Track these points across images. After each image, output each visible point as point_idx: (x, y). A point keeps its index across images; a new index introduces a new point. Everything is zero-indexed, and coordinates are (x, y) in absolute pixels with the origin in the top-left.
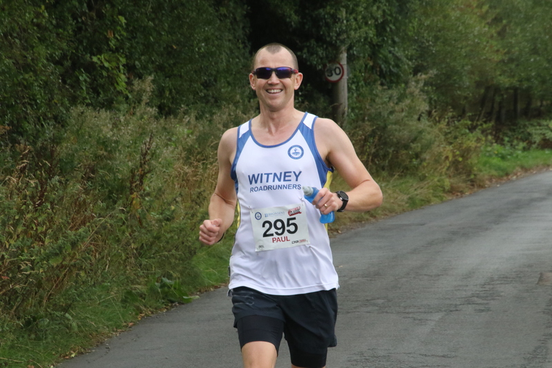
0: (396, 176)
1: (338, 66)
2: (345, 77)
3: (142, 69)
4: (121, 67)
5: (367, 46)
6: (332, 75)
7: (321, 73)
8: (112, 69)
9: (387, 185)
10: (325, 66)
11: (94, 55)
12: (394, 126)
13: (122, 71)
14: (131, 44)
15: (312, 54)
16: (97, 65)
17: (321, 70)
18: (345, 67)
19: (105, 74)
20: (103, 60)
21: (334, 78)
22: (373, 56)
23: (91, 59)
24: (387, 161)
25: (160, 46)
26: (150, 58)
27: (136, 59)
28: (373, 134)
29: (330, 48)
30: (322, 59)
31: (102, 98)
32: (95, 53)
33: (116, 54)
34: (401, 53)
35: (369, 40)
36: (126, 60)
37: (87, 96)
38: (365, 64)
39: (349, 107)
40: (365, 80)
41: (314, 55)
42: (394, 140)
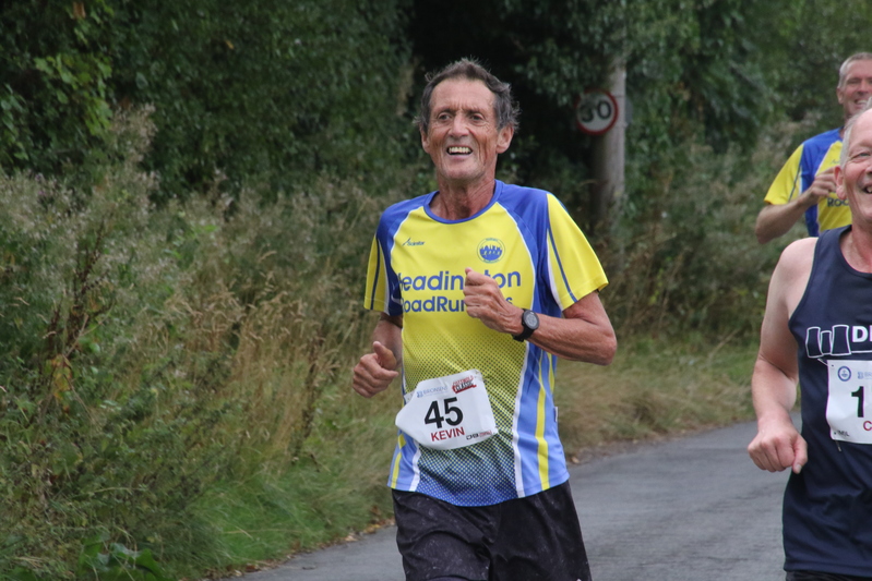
0: (721, 345)
1: (605, 98)
2: (621, 124)
3: (153, 91)
4: (101, 84)
5: (676, 58)
6: (591, 118)
7: (567, 114)
8: (81, 88)
9: (701, 362)
10: (575, 98)
11: (41, 56)
12: (720, 234)
13: (103, 94)
14: (129, 35)
15: (547, 71)
16: (45, 79)
17: (567, 105)
18: (622, 103)
19: (62, 97)
20: (59, 67)
21: (596, 125)
22: (692, 78)
23: (34, 63)
24: (705, 311)
25: (194, 41)
26: (170, 67)
27: (139, 68)
28: (674, 246)
29: (587, 60)
30: (569, 82)
31: (53, 149)
32: (44, 51)
33: (91, 56)
34: (759, 75)
35: (681, 44)
36: (114, 69)
37: (20, 145)
38: (671, 95)
39: (626, 190)
40: (672, 132)
41: (551, 74)
42: (721, 264)
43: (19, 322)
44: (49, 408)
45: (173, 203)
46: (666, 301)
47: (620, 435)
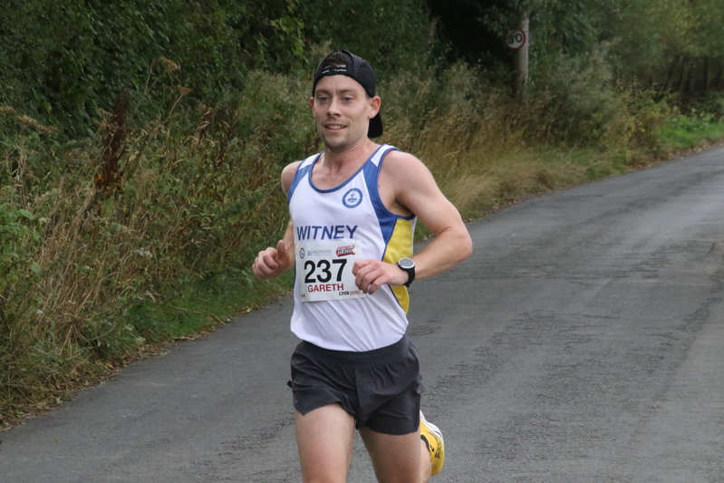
0: (574, 148)
1: (520, 32)
2: (527, 44)
3: (320, 34)
4: (299, 31)
5: (550, 13)
6: (513, 42)
7: (502, 40)
8: (290, 33)
9: (566, 156)
10: (506, 32)
11: (273, 19)
12: (575, 96)
13: (300, 36)
14: (310, 9)
15: (493, 20)
16: (275, 30)
17: (501, 37)
18: (527, 34)
19: (282, 38)
20: (281, 24)
21: (515, 45)
22: (557, 22)
23: (270, 23)
24: (567, 131)
25: (338, 10)
26: (328, 23)
27: (315, 24)
28: (553, 102)
29: (512, 15)
30: (503, 25)
31: (279, 62)
32: (274, 17)
33: (295, 19)
34: (586, 20)
35: (553, 6)
36: (304, 24)
37: (265, 61)
38: (548, 30)
39: (529, 75)
40: (547, 48)
41: (495, 22)
42: (576, 110)
46: (550, 127)
47: (533, 190)
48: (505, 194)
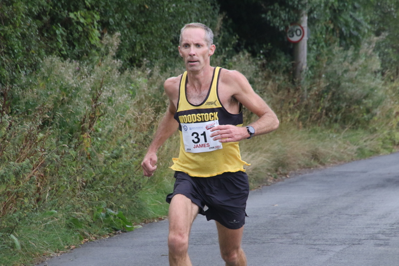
0: (346, 129)
2: (306, 38)
3: (116, 26)
4: (95, 23)
5: (328, 11)
6: (293, 36)
7: (284, 34)
8: (87, 25)
9: (338, 136)
10: (287, 27)
11: (71, 12)
12: (347, 84)
13: (96, 27)
14: (106, 3)
15: (275, 17)
16: (73, 21)
17: (283, 31)
18: (306, 29)
19: (80, 29)
20: (79, 16)
21: (295, 39)
22: (334, 19)
23: (69, 15)
24: (340, 115)
25: (132, 5)
26: (123, 16)
27: (111, 17)
28: (328, 89)
29: (292, 12)
30: (284, 21)
31: (77, 50)
32: (73, 10)
33: (92, 12)
34: (362, 18)
35: (330, 5)
36: (101, 17)
37: (63, 48)
38: (326, 26)
39: (307, 65)
40: (326, 41)
41: (277, 18)
42: (347, 96)
43: (68, 120)
44: (82, 154)
45: (127, 72)
46: (324, 111)
47: (306, 166)
48: (280, 169)
